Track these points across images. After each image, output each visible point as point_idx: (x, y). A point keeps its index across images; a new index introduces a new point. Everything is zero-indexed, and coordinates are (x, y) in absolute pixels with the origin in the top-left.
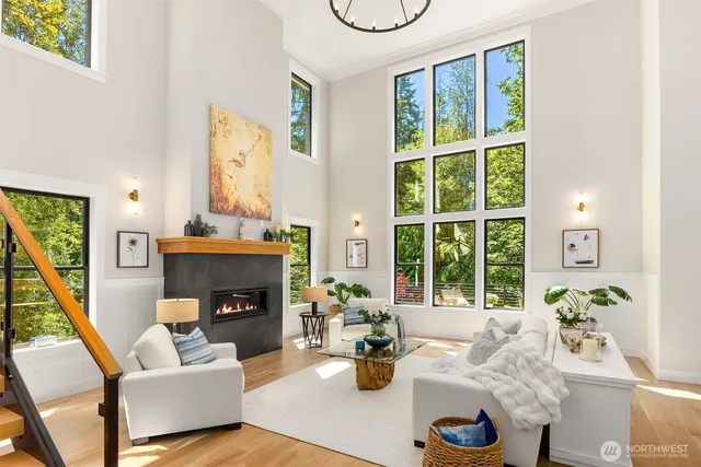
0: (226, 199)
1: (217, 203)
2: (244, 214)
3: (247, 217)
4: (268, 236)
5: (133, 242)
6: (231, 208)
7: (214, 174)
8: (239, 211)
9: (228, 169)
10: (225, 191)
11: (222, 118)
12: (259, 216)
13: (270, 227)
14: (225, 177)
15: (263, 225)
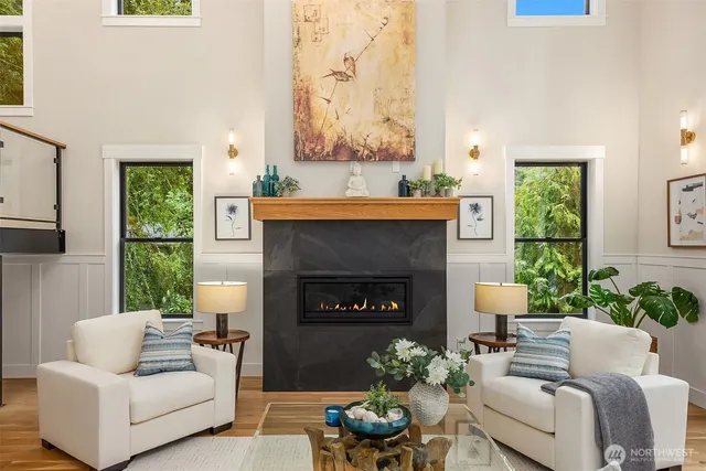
0: (320, 137)
1: (309, 148)
2: (354, 156)
3: (361, 160)
4: (405, 188)
5: (232, 209)
6: (329, 148)
8: (345, 152)
9: (324, 94)
10: (318, 123)
11: (309, 14)
12: (386, 155)
13: (412, 172)
14: (317, 103)
15: (396, 171)
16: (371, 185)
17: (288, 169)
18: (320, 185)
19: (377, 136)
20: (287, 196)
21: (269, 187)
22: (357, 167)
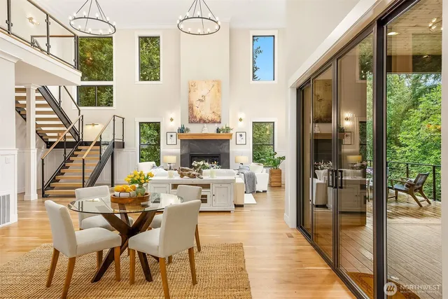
0: (196, 117)
1: (193, 119)
2: (205, 122)
4: (218, 131)
5: (171, 136)
6: (198, 120)
7: (191, 108)
8: (202, 121)
9: (196, 104)
10: (195, 113)
11: (193, 84)
12: (213, 122)
13: (220, 126)
14: (195, 108)
15: (216, 126)
16: (210, 130)
17: (187, 125)
18: (196, 130)
19: (210, 116)
20: (187, 133)
21: (182, 130)
22: (205, 125)
